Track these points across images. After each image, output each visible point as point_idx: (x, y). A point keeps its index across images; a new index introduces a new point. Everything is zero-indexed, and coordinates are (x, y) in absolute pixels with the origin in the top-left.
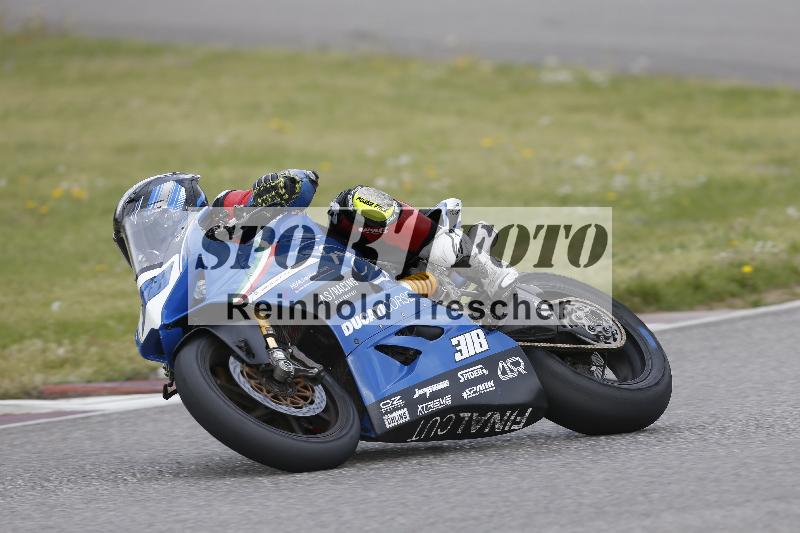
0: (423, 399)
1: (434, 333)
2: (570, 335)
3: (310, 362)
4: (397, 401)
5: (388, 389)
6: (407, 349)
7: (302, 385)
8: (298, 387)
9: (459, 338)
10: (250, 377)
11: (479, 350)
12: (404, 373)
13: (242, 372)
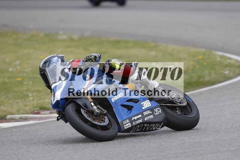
0: (135, 120)
1: (136, 101)
2: (171, 102)
3: (103, 110)
4: (128, 121)
5: (125, 118)
6: (129, 106)
7: (102, 117)
8: (101, 117)
9: (143, 102)
10: (87, 113)
11: (149, 106)
12: (129, 113)
13: (84, 112)
